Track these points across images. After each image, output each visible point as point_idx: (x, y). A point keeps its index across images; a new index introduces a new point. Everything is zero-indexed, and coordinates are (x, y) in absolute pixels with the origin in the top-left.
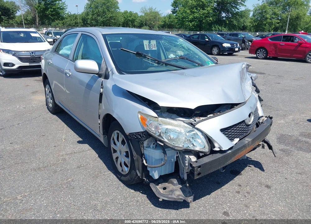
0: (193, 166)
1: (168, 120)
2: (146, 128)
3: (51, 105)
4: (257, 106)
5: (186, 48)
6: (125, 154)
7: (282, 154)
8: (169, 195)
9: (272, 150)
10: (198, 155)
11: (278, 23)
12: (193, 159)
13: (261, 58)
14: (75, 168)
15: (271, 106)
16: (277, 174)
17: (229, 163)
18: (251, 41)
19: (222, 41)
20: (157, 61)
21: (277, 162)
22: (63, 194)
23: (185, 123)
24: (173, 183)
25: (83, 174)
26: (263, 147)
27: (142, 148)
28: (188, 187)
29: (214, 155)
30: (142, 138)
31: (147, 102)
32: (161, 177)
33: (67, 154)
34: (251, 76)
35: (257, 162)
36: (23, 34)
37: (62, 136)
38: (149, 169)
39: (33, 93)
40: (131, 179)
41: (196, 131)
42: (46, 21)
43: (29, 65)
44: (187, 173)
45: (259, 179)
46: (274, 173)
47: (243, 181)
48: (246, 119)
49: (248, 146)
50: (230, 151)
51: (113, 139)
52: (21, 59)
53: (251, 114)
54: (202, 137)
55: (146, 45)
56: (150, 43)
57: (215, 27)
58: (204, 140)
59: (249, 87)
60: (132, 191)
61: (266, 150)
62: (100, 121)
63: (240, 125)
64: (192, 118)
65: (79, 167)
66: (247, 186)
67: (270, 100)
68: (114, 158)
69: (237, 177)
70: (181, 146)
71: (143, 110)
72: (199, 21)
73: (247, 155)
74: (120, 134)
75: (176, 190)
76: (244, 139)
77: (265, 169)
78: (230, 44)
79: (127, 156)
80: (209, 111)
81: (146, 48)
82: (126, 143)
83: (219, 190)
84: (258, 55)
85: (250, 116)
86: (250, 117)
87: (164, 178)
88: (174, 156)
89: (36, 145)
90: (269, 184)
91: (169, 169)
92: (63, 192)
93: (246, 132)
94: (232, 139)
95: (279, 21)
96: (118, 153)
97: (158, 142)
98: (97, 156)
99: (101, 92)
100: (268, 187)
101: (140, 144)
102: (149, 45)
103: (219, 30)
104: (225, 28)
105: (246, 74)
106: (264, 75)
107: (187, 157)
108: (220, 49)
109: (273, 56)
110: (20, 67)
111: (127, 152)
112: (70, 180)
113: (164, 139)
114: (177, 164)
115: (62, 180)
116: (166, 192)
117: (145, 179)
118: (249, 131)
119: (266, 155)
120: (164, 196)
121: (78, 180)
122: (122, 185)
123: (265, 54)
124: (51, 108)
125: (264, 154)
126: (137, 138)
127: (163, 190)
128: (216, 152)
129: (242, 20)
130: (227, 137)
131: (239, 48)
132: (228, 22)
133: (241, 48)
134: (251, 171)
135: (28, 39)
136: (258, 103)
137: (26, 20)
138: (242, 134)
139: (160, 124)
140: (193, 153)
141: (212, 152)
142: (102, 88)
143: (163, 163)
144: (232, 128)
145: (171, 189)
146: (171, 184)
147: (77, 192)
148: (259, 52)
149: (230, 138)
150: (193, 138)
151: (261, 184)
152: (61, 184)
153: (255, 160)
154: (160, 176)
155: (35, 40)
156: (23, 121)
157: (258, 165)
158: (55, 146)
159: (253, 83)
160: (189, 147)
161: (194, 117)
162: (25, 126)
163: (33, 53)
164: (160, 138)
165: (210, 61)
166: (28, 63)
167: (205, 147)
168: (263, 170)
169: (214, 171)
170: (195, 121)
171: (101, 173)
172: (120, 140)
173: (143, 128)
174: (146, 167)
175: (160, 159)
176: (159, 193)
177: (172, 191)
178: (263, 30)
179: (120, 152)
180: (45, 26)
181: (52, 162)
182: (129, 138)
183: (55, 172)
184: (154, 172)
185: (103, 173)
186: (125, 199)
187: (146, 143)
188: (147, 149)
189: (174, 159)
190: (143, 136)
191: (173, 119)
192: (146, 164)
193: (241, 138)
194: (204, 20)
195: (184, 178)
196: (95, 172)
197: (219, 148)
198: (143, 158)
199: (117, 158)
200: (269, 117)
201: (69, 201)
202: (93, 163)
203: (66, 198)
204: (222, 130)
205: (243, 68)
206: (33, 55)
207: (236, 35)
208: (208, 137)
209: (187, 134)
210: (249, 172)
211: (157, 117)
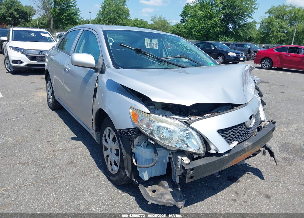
0: (185, 168)
1: (161, 117)
2: (137, 125)
3: (51, 101)
4: (259, 110)
5: (188, 48)
6: (116, 153)
7: (285, 163)
8: (158, 198)
9: (274, 157)
10: (192, 156)
11: (284, 37)
12: (186, 160)
13: (266, 68)
14: (64, 165)
15: (274, 114)
16: (279, 184)
17: (226, 168)
18: (256, 52)
19: (228, 50)
20: (157, 58)
21: (278, 171)
22: (47, 190)
23: (180, 121)
24: (163, 186)
25: (72, 171)
26: (264, 153)
27: (133, 146)
28: (179, 191)
29: (209, 157)
30: (132, 135)
31: (141, 98)
32: (151, 179)
33: (59, 150)
34: (254, 79)
35: (257, 169)
36: (34, 34)
37: (58, 132)
38: (138, 169)
39: (37, 89)
40: (120, 179)
41: (191, 130)
42: (60, 25)
43: (36, 63)
44: (179, 176)
45: (258, 188)
46: (275, 183)
47: (240, 188)
48: (246, 122)
49: (248, 151)
50: (227, 155)
51: (105, 136)
52: (30, 57)
53: (252, 117)
54: (197, 137)
55: (147, 43)
56: (151, 41)
57: (222, 38)
58: (199, 141)
59: (251, 89)
60: (121, 192)
61: (267, 158)
62: (93, 117)
63: (240, 127)
64: (187, 117)
65: (69, 164)
66: (244, 194)
67: (274, 108)
68: (105, 156)
69: (234, 184)
70: (173, 146)
71: (135, 105)
72: (206, 31)
73: (247, 162)
74: (112, 130)
75: (166, 194)
76: (243, 142)
77: (265, 177)
78: (236, 54)
79: (117, 155)
80: (207, 111)
81: (147, 46)
82: (117, 141)
83: (214, 196)
84: (263, 65)
85: (251, 118)
86: (250, 120)
87: (154, 180)
88: (166, 156)
89: (30, 139)
90: (269, 194)
91: (160, 171)
92: (47, 189)
93: (246, 136)
94: (230, 142)
95: (285, 35)
96: (109, 151)
97: (148, 140)
98: (89, 153)
99: (96, 87)
100: (268, 197)
101: (131, 142)
102: (150, 43)
103: (225, 41)
104: (231, 38)
105: (249, 76)
106: (268, 84)
107: (179, 158)
108: (225, 57)
109: (278, 66)
110: (28, 65)
111: (117, 150)
112: (57, 176)
113: (155, 137)
114: (169, 166)
115: (49, 176)
116: (155, 195)
117: (134, 179)
118: (250, 135)
119: (266, 162)
120: (153, 199)
121: (66, 177)
122: (111, 185)
123: (270, 64)
124: (51, 104)
125: (264, 161)
126: (127, 135)
127: (152, 192)
128: (212, 155)
129: (248, 32)
130: (225, 139)
131: (244, 58)
132: (234, 33)
133: (246, 58)
134: (250, 179)
135: (38, 38)
136: (261, 106)
137: (42, 24)
138: (242, 137)
139: (152, 121)
140: (187, 155)
141: (208, 154)
142: (97, 83)
143: (153, 163)
144: (231, 130)
145: (161, 192)
146: (161, 187)
147: (62, 189)
148: (264, 62)
149: (228, 141)
150: (187, 138)
151: (260, 193)
152: (47, 180)
153: (255, 167)
154: (151, 177)
155: (45, 40)
156: (22, 115)
157: (258, 173)
158: (49, 141)
159: (256, 86)
160: (182, 147)
161: (190, 115)
162: (23, 120)
163: (41, 52)
164: (151, 136)
165: (212, 62)
166: (36, 62)
167: (199, 149)
168: (263, 178)
169: (208, 175)
170: (190, 119)
171: (91, 171)
172: (112, 137)
173: (134, 124)
174: (136, 167)
175: (150, 159)
176: (148, 195)
177: (162, 195)
178: (269, 43)
179: (111, 150)
180: (59, 30)
181: (42, 157)
182: (119, 135)
183: (44, 167)
184: (143, 173)
185: (93, 172)
186: (112, 199)
187: (136, 141)
188: (137, 147)
189: (166, 160)
190: (133, 133)
191: (167, 116)
192: (135, 164)
193: (240, 142)
194: (211, 30)
195: (176, 181)
196: (84, 170)
197: (216, 150)
198: (133, 158)
199: (108, 156)
200: (272, 121)
201: (52, 199)
202: (84, 160)
203: (49, 195)
204: (220, 132)
205: (246, 69)
206: (41, 54)
207: (242, 46)
208: (203, 138)
209: (181, 133)
210: (247, 179)
211: (149, 114)
